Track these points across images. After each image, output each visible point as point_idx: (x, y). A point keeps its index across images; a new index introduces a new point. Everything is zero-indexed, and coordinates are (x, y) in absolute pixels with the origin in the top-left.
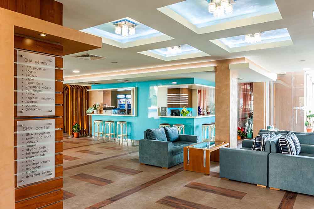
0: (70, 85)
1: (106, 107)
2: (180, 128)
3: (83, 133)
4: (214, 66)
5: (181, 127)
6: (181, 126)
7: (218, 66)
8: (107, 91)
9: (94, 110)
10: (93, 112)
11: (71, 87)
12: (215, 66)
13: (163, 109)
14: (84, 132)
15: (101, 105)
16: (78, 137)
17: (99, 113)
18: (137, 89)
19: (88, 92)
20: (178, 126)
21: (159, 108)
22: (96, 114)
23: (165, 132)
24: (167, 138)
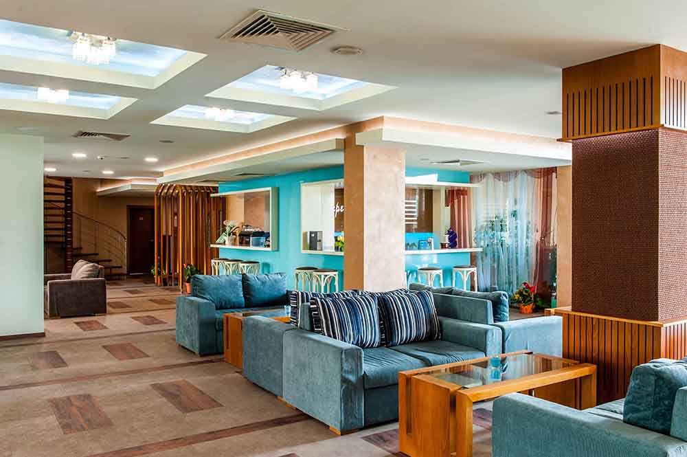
1: (246, 230)
4: (339, 140)
7: (347, 138)
9: (227, 238)
10: (224, 243)
13: (313, 235)
18: (277, 191)
21: (306, 233)
22: (228, 245)
23: (243, 283)
24: (244, 296)
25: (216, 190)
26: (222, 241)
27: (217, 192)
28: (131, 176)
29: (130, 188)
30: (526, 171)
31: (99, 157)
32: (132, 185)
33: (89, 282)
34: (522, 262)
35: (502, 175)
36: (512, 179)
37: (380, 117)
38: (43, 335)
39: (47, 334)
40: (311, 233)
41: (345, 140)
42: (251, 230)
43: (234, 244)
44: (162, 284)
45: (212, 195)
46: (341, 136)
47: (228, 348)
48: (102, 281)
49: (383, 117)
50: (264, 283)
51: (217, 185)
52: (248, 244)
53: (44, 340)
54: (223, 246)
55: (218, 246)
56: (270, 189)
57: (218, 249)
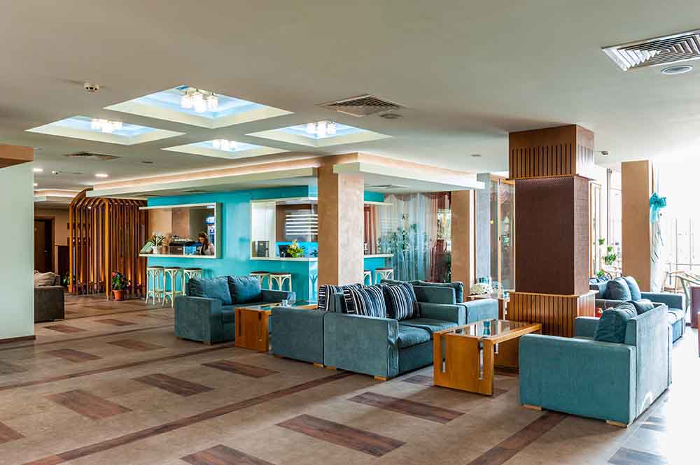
0: (110, 199)
1: (176, 240)
2: (280, 278)
3: (136, 292)
4: (313, 168)
5: (282, 278)
6: (283, 276)
7: (321, 167)
8: (179, 209)
9: (153, 247)
10: (152, 252)
11: (111, 202)
12: (316, 167)
13: (262, 244)
14: (138, 291)
15: (167, 237)
16: (122, 299)
17: (164, 252)
18: (221, 206)
19: (147, 211)
20: (277, 276)
21: (254, 242)
22: (156, 254)
23: (229, 284)
24: (231, 296)
25: (145, 203)
26: (148, 251)
27: (147, 206)
28: (46, 188)
29: (45, 200)
30: (423, 194)
31: (53, 172)
32: (47, 197)
33: (46, 290)
34: (420, 264)
35: (405, 196)
36: (412, 200)
37: (355, 154)
38: (33, 338)
39: (37, 337)
40: (259, 242)
41: (318, 168)
42: (183, 240)
43: (161, 253)
44: (77, 293)
45: (140, 208)
46: (316, 166)
47: (240, 335)
48: (59, 289)
49: (357, 153)
50: (245, 284)
51: (145, 199)
52: (181, 252)
53: (35, 342)
54: (149, 255)
55: (147, 255)
56: (215, 204)
57: (146, 258)
